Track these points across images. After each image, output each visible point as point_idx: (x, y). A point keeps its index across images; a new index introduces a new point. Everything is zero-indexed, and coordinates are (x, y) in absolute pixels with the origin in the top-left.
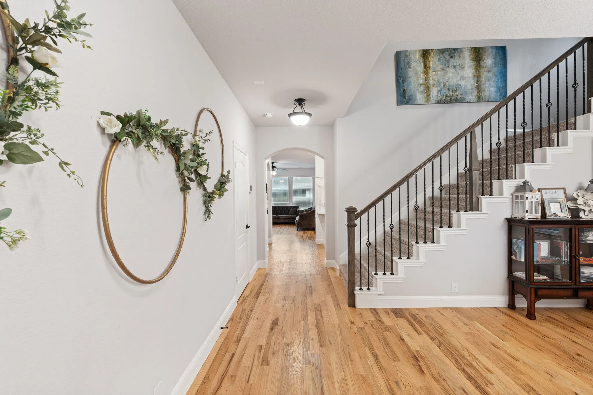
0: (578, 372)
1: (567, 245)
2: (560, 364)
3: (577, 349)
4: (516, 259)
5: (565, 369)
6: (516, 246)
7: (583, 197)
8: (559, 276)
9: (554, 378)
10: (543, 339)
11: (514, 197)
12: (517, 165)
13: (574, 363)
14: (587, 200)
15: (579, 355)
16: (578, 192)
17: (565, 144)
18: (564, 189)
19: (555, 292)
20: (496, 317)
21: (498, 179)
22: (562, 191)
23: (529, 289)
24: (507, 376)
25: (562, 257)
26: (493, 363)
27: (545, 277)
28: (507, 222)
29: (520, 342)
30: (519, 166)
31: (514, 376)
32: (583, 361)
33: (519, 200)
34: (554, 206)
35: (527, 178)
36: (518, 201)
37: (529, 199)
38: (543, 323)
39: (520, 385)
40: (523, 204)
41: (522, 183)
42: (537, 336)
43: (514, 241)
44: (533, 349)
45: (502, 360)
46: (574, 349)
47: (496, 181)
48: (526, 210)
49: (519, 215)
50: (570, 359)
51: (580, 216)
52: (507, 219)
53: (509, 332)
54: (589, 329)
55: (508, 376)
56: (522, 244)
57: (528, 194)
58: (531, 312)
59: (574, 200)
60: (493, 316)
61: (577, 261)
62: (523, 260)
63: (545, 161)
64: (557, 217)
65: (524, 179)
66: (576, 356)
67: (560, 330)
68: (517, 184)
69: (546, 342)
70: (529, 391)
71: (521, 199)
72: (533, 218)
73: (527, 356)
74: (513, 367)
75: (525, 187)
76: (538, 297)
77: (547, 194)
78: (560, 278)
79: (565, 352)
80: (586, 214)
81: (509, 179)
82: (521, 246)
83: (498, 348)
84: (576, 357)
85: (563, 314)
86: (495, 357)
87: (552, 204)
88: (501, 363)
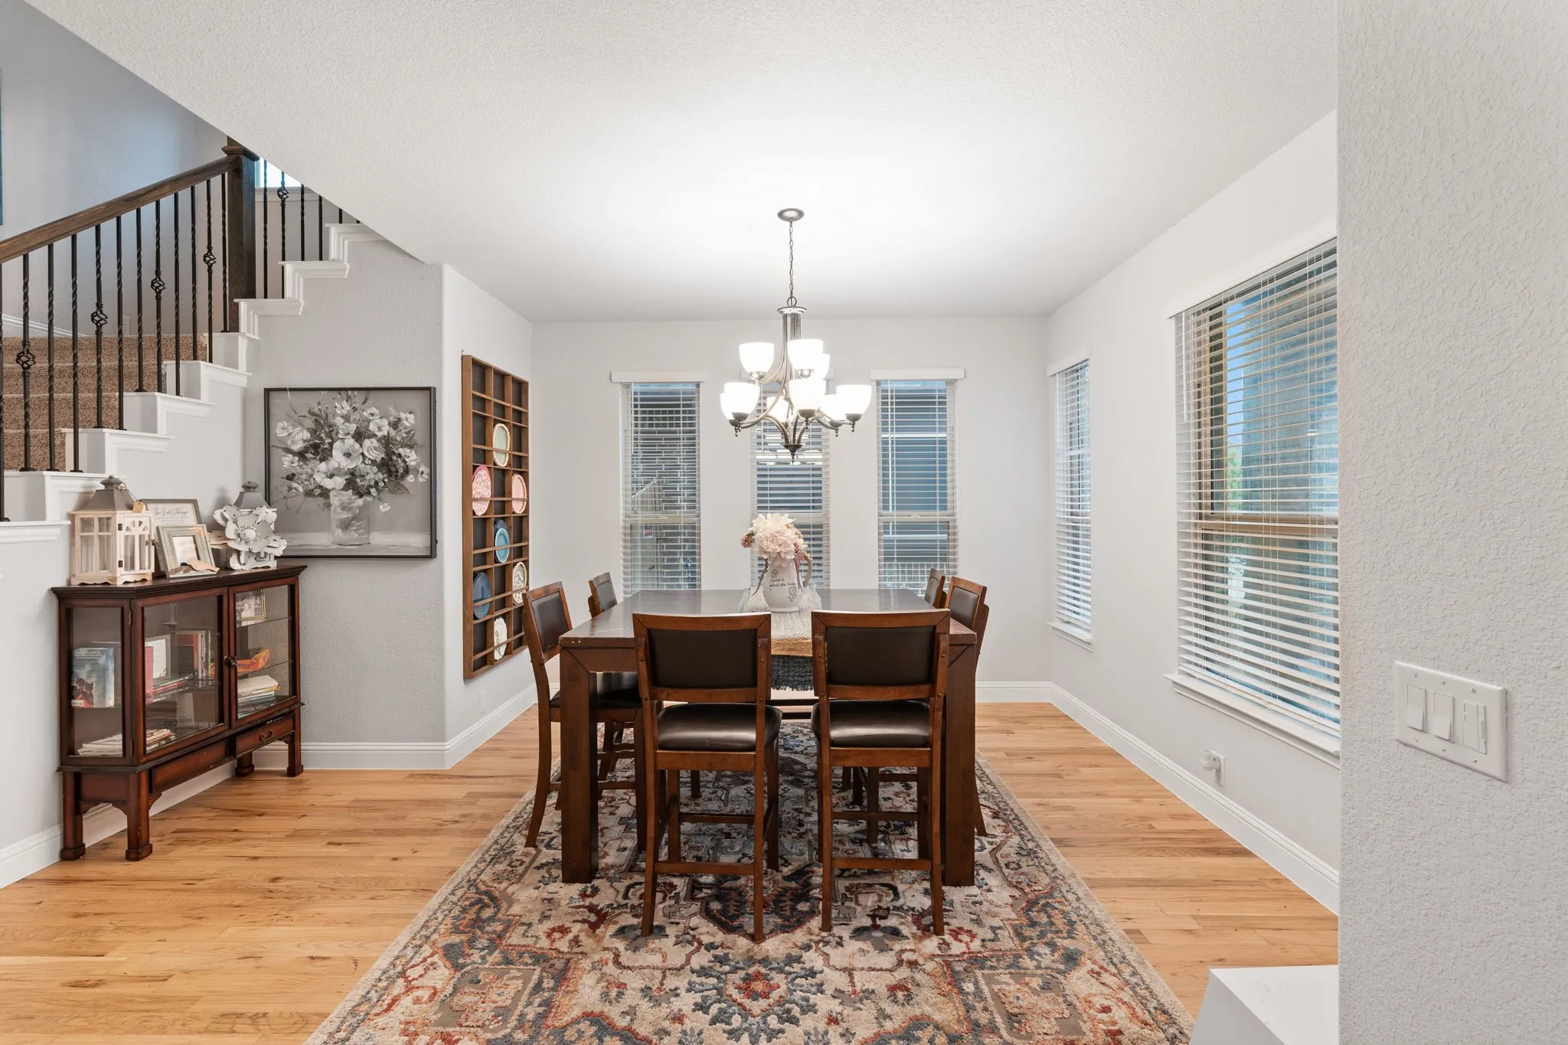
0: (293, 914)
1: (207, 640)
2: (255, 922)
3: (266, 869)
4: (89, 706)
5: (270, 925)
6: (88, 668)
7: (235, 522)
8: (189, 720)
9: (261, 957)
10: (193, 890)
11: (78, 523)
12: (80, 430)
13: (276, 900)
14: (244, 528)
15: (275, 880)
16: (224, 508)
17: (194, 393)
18: (194, 502)
19: (192, 761)
20: (41, 905)
21: (26, 469)
22: (189, 507)
23: (133, 778)
24: (164, 1036)
25: (197, 671)
26: (107, 1032)
27: (166, 732)
28: (55, 601)
29: (146, 930)
30: (85, 435)
31: (180, 1022)
32: (288, 886)
33: (95, 533)
34: (182, 544)
35: (111, 470)
36: (92, 537)
37: (124, 528)
38: (172, 854)
39: (207, 1031)
40: (106, 544)
41: (103, 483)
42: (175, 890)
43: (80, 653)
44: (184, 926)
45: (128, 1006)
46: (257, 874)
47: (17, 473)
48: (118, 559)
49: (94, 575)
50: (266, 898)
51: (232, 566)
52: (56, 591)
53: (103, 922)
54: (263, 817)
55: (164, 1033)
56: (108, 657)
57: (122, 516)
58: (138, 839)
59: (216, 528)
60: (32, 907)
61: (233, 671)
62: (111, 701)
63: (153, 428)
64: (192, 573)
65: (103, 472)
66: (272, 884)
67: (216, 850)
68: (85, 487)
69: (203, 891)
70: (229, 1026)
71: (100, 531)
72: (135, 582)
73: (182, 952)
74: (165, 1001)
75: (110, 495)
76: (155, 790)
77: (159, 516)
78: (193, 724)
79: (248, 890)
80: (242, 561)
81: (58, 470)
82: (107, 664)
83: (98, 984)
84: (272, 886)
85: (201, 809)
86: (104, 1014)
87: (176, 540)
88: (131, 1016)
